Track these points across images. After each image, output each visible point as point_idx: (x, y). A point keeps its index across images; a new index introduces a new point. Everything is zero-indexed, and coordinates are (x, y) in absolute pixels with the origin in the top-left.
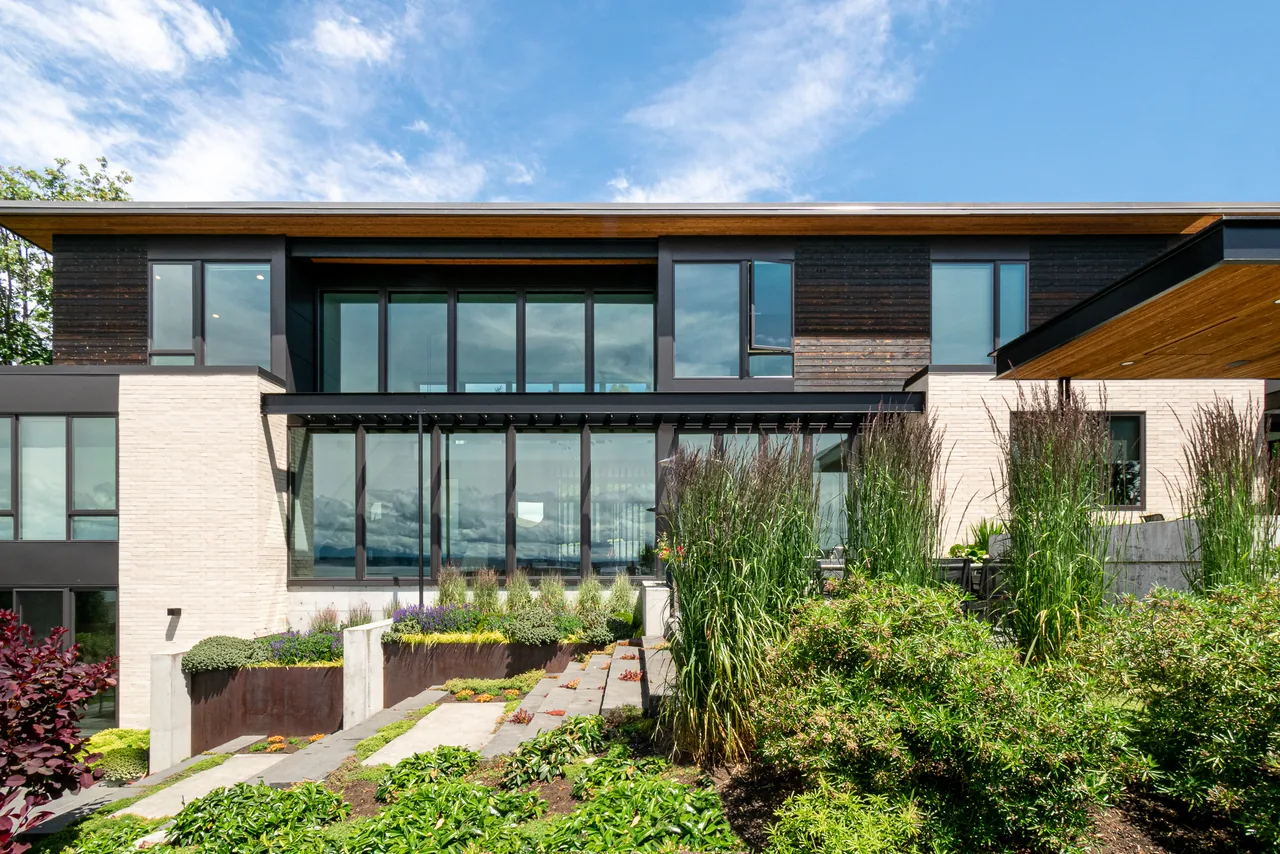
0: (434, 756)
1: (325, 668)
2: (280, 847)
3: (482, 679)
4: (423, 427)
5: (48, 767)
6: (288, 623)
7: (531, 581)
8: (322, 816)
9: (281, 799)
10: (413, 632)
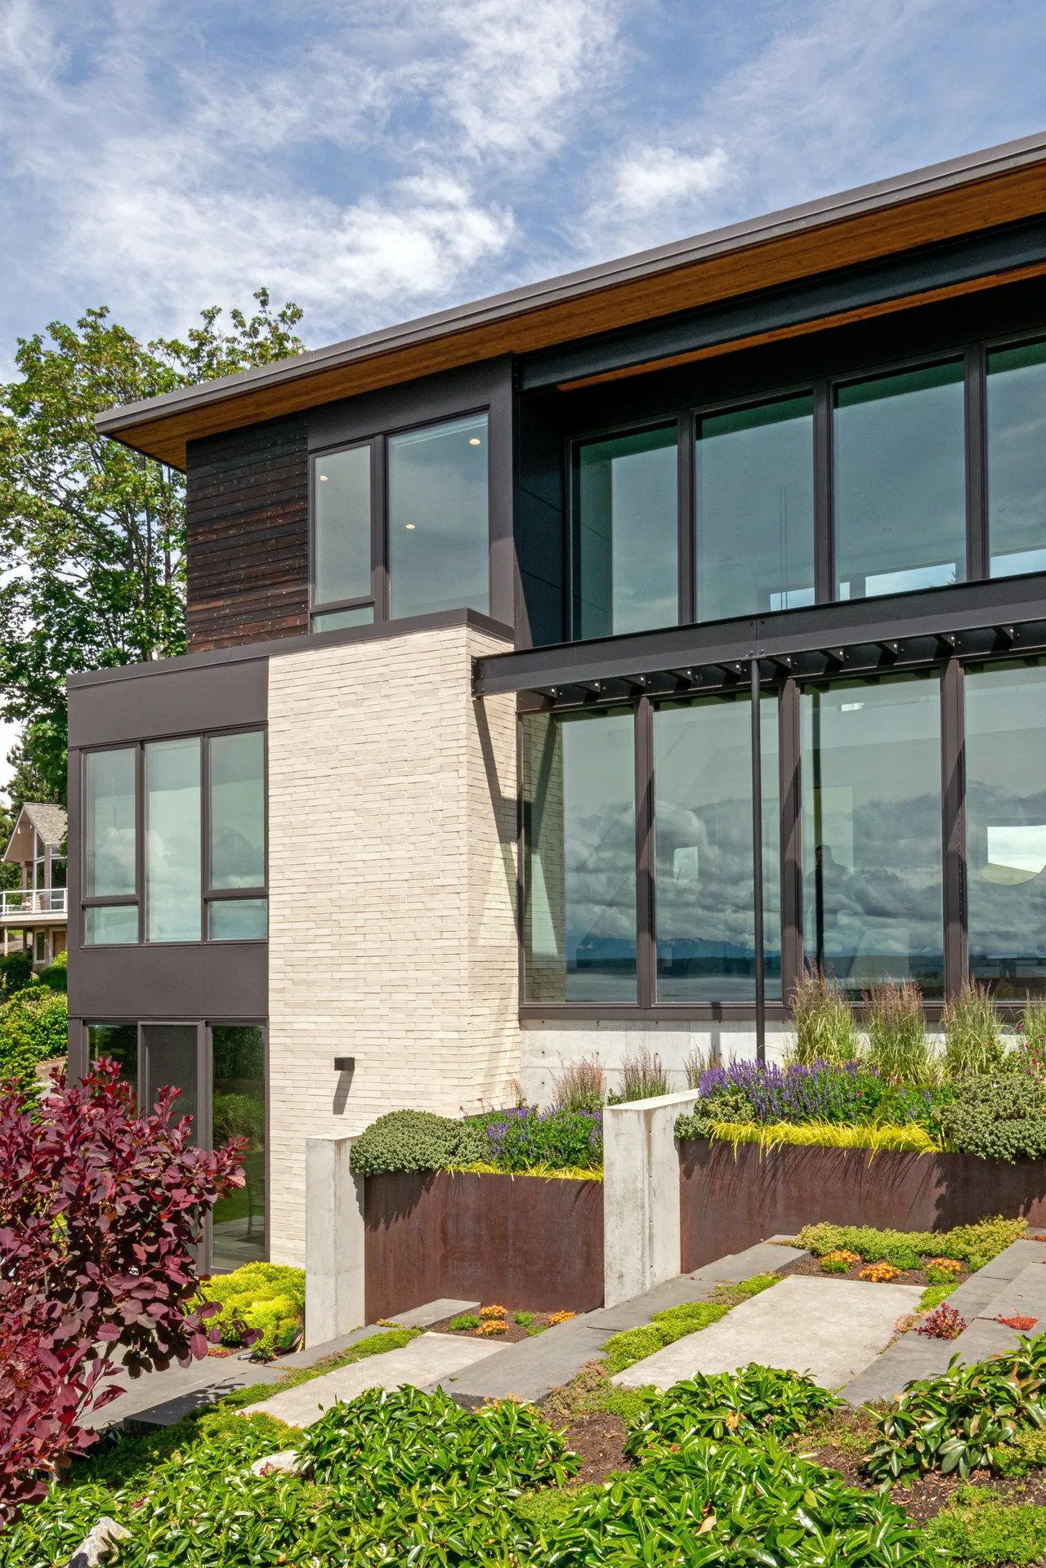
0: (736, 1384)
1: (575, 1181)
2: (435, 1514)
3: (881, 1230)
4: (761, 684)
5: (150, 1315)
6: (518, 1090)
7: (1000, 1009)
8: (524, 1471)
9: (459, 1426)
10: (737, 1117)
